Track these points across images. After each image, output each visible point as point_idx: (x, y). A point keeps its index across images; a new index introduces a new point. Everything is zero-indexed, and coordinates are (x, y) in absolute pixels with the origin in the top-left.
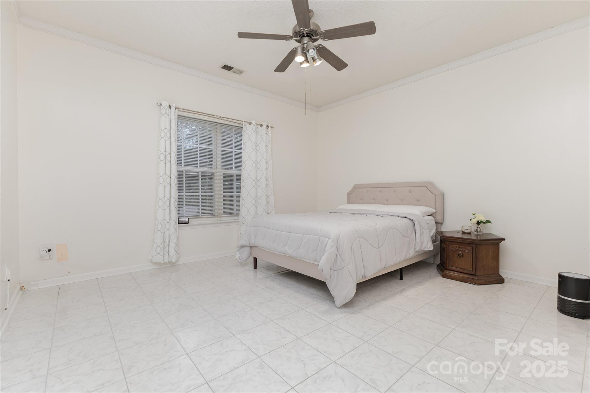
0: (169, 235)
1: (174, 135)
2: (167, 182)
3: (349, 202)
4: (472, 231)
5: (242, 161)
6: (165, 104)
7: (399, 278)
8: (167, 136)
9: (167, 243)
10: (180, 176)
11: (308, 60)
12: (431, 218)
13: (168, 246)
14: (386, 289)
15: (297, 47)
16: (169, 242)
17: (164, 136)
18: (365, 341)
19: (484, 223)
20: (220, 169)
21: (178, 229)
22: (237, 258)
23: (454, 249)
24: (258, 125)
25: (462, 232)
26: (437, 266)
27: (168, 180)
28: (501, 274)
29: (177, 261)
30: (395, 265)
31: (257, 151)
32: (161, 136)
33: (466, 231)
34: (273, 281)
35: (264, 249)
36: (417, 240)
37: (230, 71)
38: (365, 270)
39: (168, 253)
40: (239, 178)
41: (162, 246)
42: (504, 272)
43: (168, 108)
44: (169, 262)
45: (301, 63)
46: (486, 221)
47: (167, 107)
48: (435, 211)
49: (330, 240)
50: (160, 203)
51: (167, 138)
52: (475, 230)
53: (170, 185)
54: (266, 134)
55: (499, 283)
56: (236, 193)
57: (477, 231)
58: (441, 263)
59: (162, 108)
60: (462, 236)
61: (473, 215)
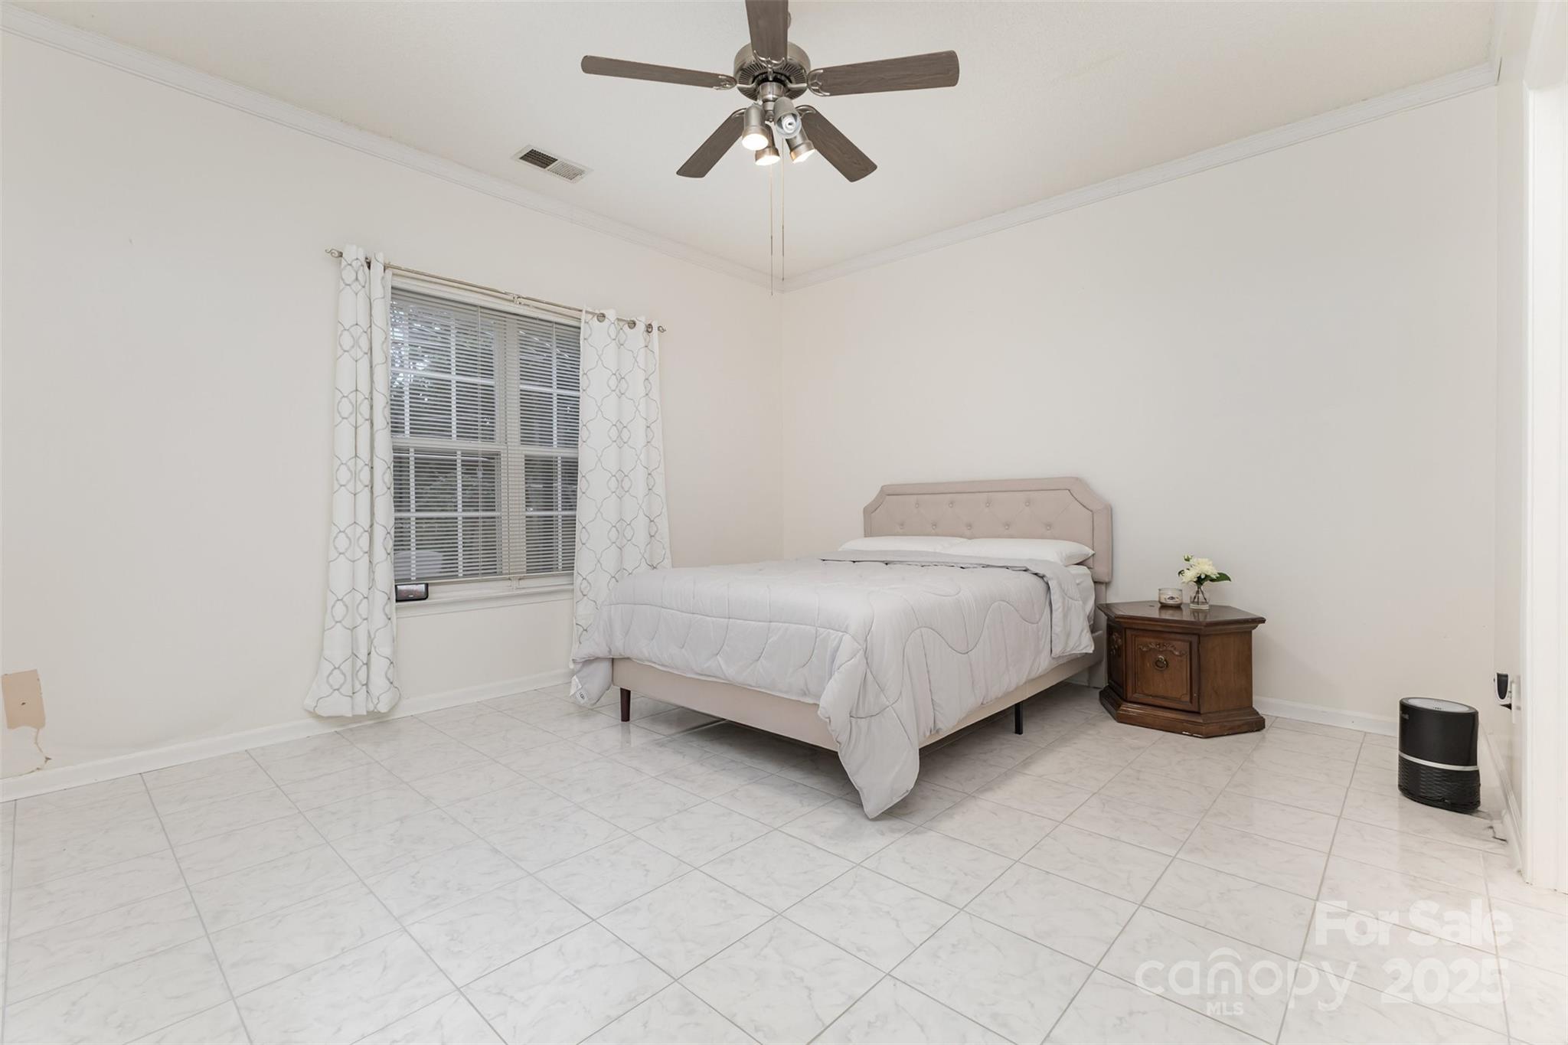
0: (369, 632)
1: (383, 343)
2: (361, 481)
3: (869, 532)
4: (1184, 601)
5: (580, 421)
6: (354, 253)
7: (1013, 728)
8: (360, 347)
9: (363, 657)
10: (399, 464)
11: (777, 146)
12: (1083, 569)
13: (365, 666)
14: (985, 761)
15: (748, 110)
16: (369, 654)
17: (353, 347)
18: (959, 908)
19: (1212, 580)
20: (516, 444)
21: (395, 614)
22: (572, 692)
23: (1145, 649)
24: (623, 323)
25: (1159, 605)
26: (1101, 693)
27: (365, 475)
28: (1256, 708)
29: (392, 709)
30: (1007, 694)
31: (622, 394)
32: (341, 346)
33: (1171, 602)
34: (681, 753)
35: (653, 665)
36: (1057, 629)
37: (545, 168)
38: (937, 713)
39: (367, 687)
40: (571, 469)
41: (346, 667)
42: (1263, 703)
43: (362, 265)
44: (368, 712)
45: (758, 155)
46: (1218, 576)
47: (360, 264)
48: (1091, 552)
49: (847, 638)
50: (342, 542)
51: (360, 354)
52: (1191, 598)
53: (372, 488)
54: (646, 346)
55: (1252, 731)
56: (563, 510)
57: (1196, 600)
58: (1110, 687)
59: (346, 266)
60: (1160, 612)
61: (1186, 560)
